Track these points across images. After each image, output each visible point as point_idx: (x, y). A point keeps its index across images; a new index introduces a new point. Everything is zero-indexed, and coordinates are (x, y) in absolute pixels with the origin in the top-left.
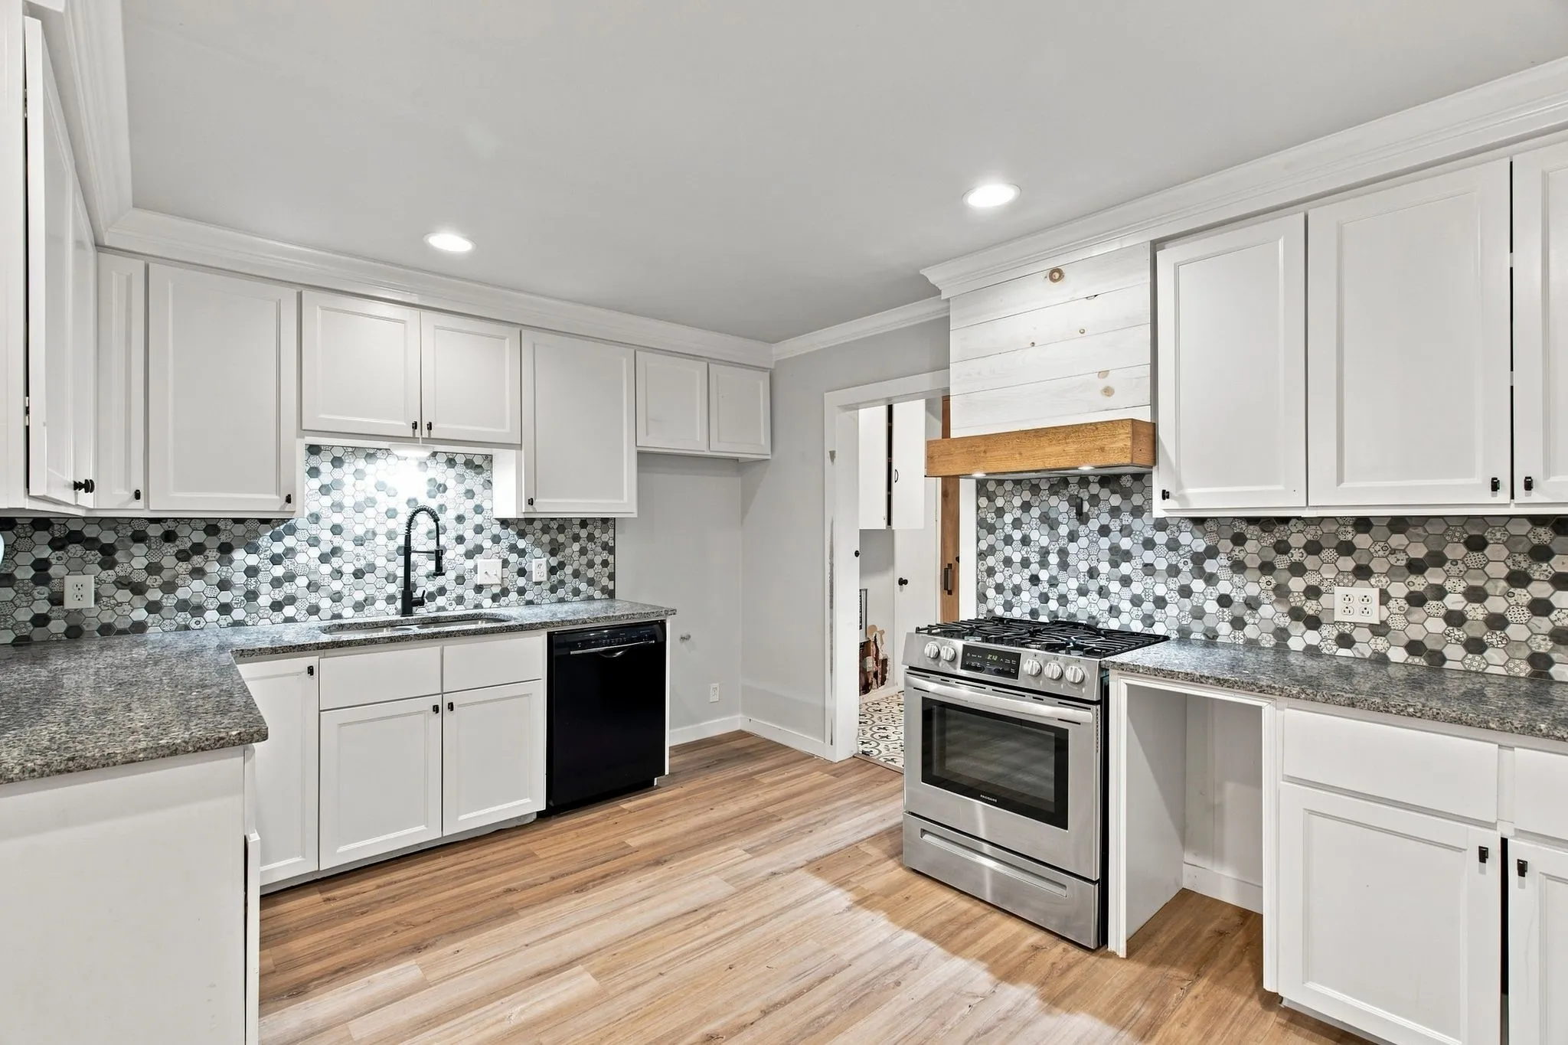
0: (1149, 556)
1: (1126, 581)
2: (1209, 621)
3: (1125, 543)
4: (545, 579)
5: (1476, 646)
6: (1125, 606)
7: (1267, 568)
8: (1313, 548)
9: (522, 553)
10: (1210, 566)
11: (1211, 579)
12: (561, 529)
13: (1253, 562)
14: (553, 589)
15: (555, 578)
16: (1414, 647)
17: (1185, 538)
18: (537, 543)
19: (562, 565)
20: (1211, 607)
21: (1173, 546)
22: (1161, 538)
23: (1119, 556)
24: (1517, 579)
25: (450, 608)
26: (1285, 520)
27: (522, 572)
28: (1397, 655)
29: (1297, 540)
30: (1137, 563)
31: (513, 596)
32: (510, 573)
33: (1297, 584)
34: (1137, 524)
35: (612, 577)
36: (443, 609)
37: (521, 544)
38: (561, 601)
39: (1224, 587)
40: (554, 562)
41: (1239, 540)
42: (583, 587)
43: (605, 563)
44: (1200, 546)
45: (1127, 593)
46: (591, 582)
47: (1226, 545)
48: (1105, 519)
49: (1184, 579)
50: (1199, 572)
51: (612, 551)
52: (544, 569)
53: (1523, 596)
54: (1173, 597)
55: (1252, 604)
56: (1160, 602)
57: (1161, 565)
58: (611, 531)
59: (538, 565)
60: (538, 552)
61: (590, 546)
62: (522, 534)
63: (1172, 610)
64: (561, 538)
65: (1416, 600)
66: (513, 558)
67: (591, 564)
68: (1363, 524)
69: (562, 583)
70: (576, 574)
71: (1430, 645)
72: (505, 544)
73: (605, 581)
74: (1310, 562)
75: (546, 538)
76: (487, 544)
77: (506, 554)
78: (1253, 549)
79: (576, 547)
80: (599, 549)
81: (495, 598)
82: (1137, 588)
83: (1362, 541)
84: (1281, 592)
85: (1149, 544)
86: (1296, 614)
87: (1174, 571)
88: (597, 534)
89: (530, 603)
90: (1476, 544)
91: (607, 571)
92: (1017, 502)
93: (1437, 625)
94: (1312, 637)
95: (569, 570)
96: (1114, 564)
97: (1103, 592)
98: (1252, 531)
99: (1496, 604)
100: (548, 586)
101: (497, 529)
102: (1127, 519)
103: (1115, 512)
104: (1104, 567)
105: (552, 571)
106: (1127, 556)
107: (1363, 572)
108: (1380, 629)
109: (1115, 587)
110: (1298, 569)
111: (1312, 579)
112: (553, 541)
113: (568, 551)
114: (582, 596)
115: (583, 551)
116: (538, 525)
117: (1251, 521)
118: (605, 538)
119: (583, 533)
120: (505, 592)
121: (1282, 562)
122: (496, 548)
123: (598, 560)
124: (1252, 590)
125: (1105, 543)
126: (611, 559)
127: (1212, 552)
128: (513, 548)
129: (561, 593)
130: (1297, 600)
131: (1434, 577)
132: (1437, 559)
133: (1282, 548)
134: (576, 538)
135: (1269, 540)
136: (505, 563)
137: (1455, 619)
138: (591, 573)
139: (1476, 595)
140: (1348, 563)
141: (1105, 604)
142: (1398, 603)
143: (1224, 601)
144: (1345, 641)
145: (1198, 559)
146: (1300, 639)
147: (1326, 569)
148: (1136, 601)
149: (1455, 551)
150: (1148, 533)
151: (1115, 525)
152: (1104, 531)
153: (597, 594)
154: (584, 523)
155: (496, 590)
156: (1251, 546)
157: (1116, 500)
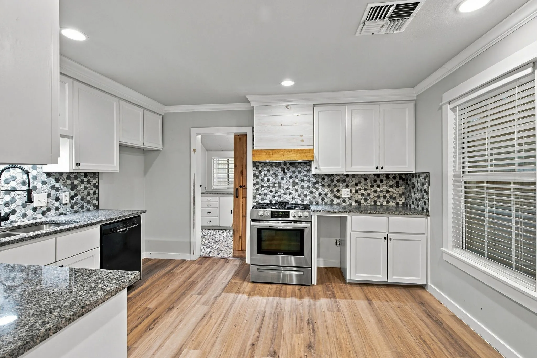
0: (302, 184)
1: (297, 190)
2: (317, 199)
3: (297, 181)
4: (68, 202)
5: (366, 200)
6: (297, 197)
7: (329, 186)
8: (338, 181)
9: (57, 190)
10: (317, 186)
11: (317, 189)
12: (76, 178)
13: (326, 184)
14: (72, 207)
15: (73, 202)
16: (356, 201)
17: (311, 179)
18: (65, 185)
19: (76, 195)
20: (317, 196)
21: (308, 181)
22: (305, 179)
23: (295, 184)
24: (372, 186)
25: (19, 221)
26: (332, 175)
27: (57, 199)
28: (353, 203)
29: (335, 179)
30: (300, 185)
31: (53, 211)
32: (52, 200)
33: (335, 189)
34: (299, 176)
35: (97, 199)
36: (15, 221)
37: (57, 185)
38: (76, 212)
39: (320, 191)
40: (73, 193)
41: (323, 179)
42: (85, 205)
43: (95, 193)
44: (315, 181)
45: (297, 194)
46: (89, 202)
47: (320, 180)
48: (291, 174)
49: (311, 189)
50: (314, 187)
51: (97, 187)
52: (68, 197)
53: (373, 189)
54: (308, 193)
55: (326, 194)
56: (305, 195)
57: (305, 186)
58: (97, 179)
59: (65, 196)
60: (65, 189)
61: (89, 185)
62: (57, 180)
63: (308, 197)
64: (76, 182)
65: (356, 191)
66: (53, 192)
67: (89, 194)
68: (347, 175)
69: (76, 203)
70: (82, 199)
71: (359, 201)
72: (49, 185)
73: (95, 202)
74: (338, 184)
75: (69, 182)
76: (39, 186)
77: (49, 191)
78: (326, 181)
79: (82, 186)
80: (92, 187)
81: (43, 213)
82: (299, 192)
83: (347, 179)
84: (332, 191)
85: (302, 181)
86: (335, 196)
87: (308, 187)
88: (91, 179)
89: (61, 214)
90: (366, 179)
91: (95, 196)
92: (266, 169)
93: (360, 196)
94: (338, 201)
95: (79, 197)
96: (294, 186)
97: (290, 194)
98: (326, 177)
99: (369, 191)
100: (70, 205)
101: (45, 178)
102: (297, 174)
103: (294, 172)
104: (291, 187)
105: (72, 198)
106: (297, 184)
107: (347, 186)
108: (350, 198)
109: (294, 192)
110: (335, 186)
111: (338, 188)
112: (72, 183)
113: (79, 188)
114: (85, 209)
115: (85, 188)
116: (65, 176)
117: (326, 175)
118: (95, 181)
119: (85, 180)
120: (49, 210)
121: (332, 184)
122: (44, 188)
123: (92, 192)
124: (326, 191)
125: (291, 180)
126: (97, 191)
127: (317, 182)
128: (53, 187)
129: (76, 208)
130: (335, 193)
131: (359, 186)
132: (360, 182)
133: (332, 181)
134: (82, 182)
135: (330, 179)
136: (49, 195)
137: (363, 195)
138: (89, 198)
139: (366, 190)
140: (345, 184)
141: (291, 197)
142: (353, 192)
143: (320, 194)
144: (344, 201)
145: (314, 184)
146: (336, 201)
147: (341, 186)
148: (299, 196)
149: (363, 181)
150: (302, 178)
151: (294, 176)
152: (291, 177)
153: (92, 208)
154: (86, 175)
155: (44, 209)
156: (326, 180)
157: (294, 169)
